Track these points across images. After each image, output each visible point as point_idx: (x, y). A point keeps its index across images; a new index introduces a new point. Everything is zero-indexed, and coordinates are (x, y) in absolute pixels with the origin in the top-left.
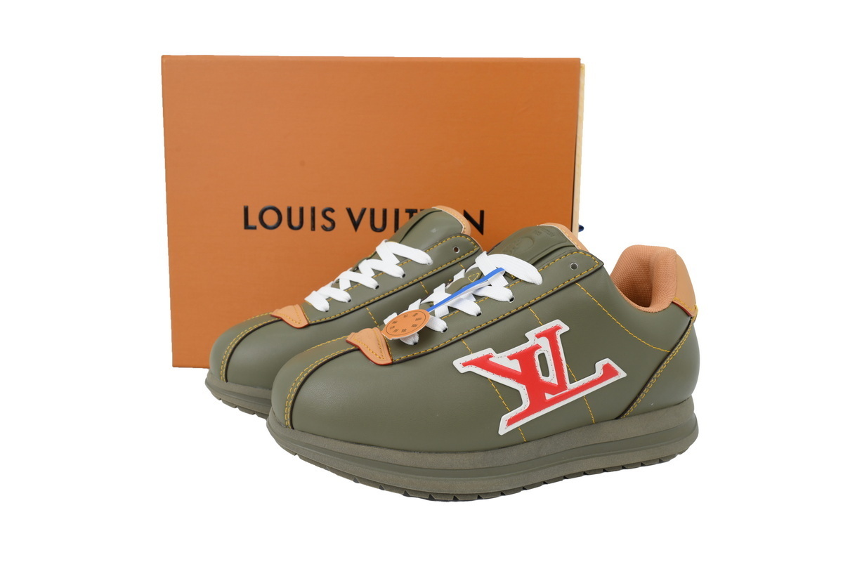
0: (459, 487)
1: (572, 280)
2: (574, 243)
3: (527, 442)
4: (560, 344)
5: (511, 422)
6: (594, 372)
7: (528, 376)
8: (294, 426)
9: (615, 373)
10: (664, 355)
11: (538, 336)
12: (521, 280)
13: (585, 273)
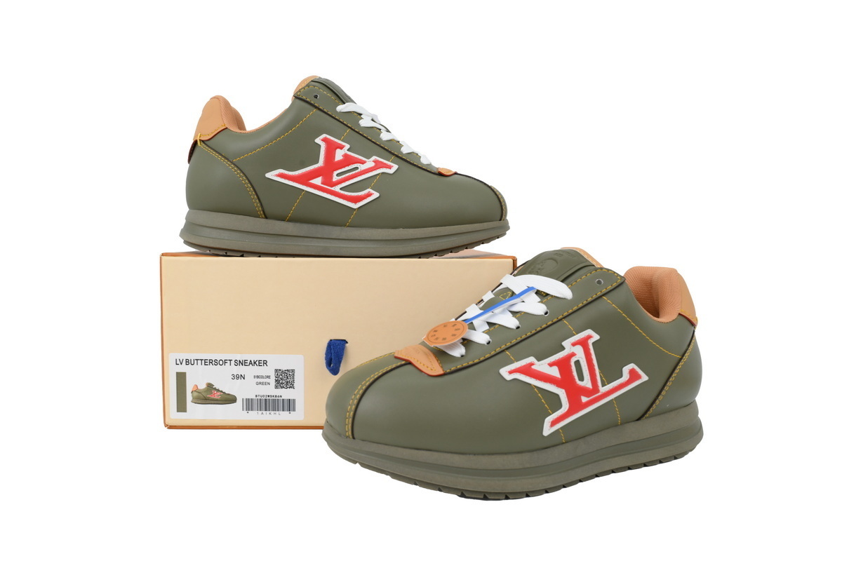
0: (512, 485)
1: (599, 294)
2: (594, 263)
3: (566, 442)
4: (592, 351)
5: (554, 423)
6: (621, 376)
7: (566, 381)
8: (355, 436)
9: (639, 377)
10: (677, 360)
11: (574, 344)
12: (552, 296)
13: (610, 288)
